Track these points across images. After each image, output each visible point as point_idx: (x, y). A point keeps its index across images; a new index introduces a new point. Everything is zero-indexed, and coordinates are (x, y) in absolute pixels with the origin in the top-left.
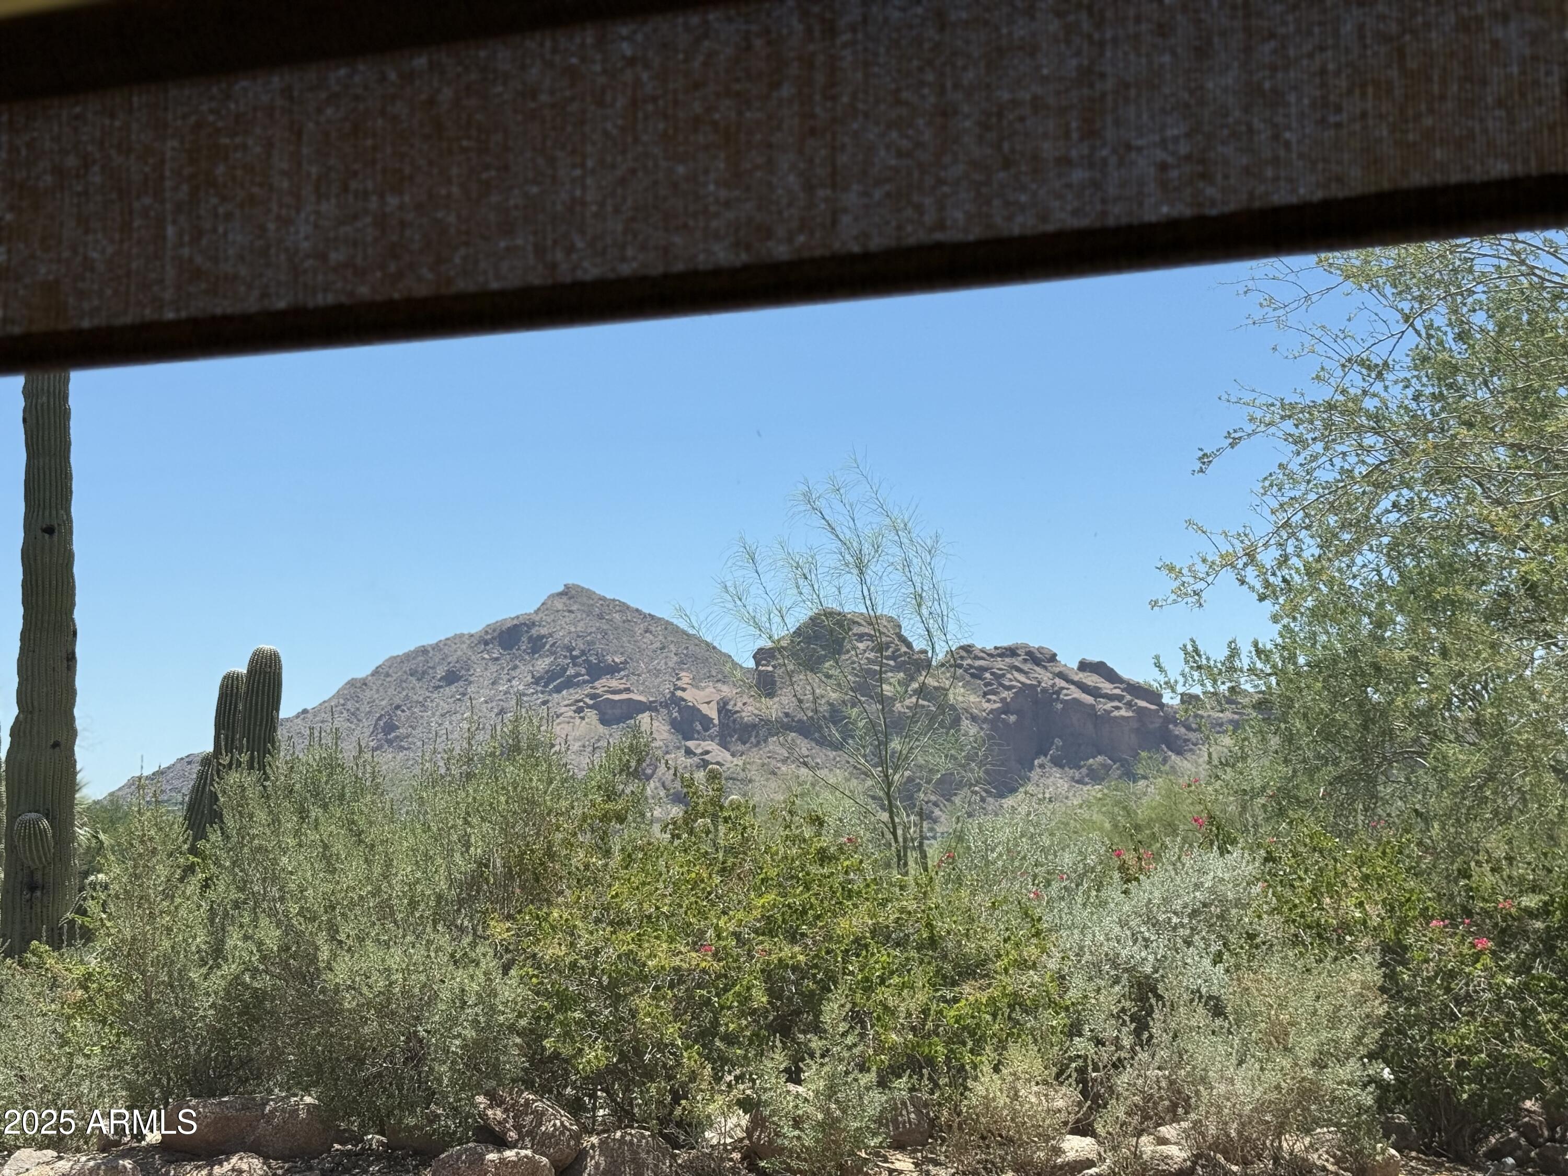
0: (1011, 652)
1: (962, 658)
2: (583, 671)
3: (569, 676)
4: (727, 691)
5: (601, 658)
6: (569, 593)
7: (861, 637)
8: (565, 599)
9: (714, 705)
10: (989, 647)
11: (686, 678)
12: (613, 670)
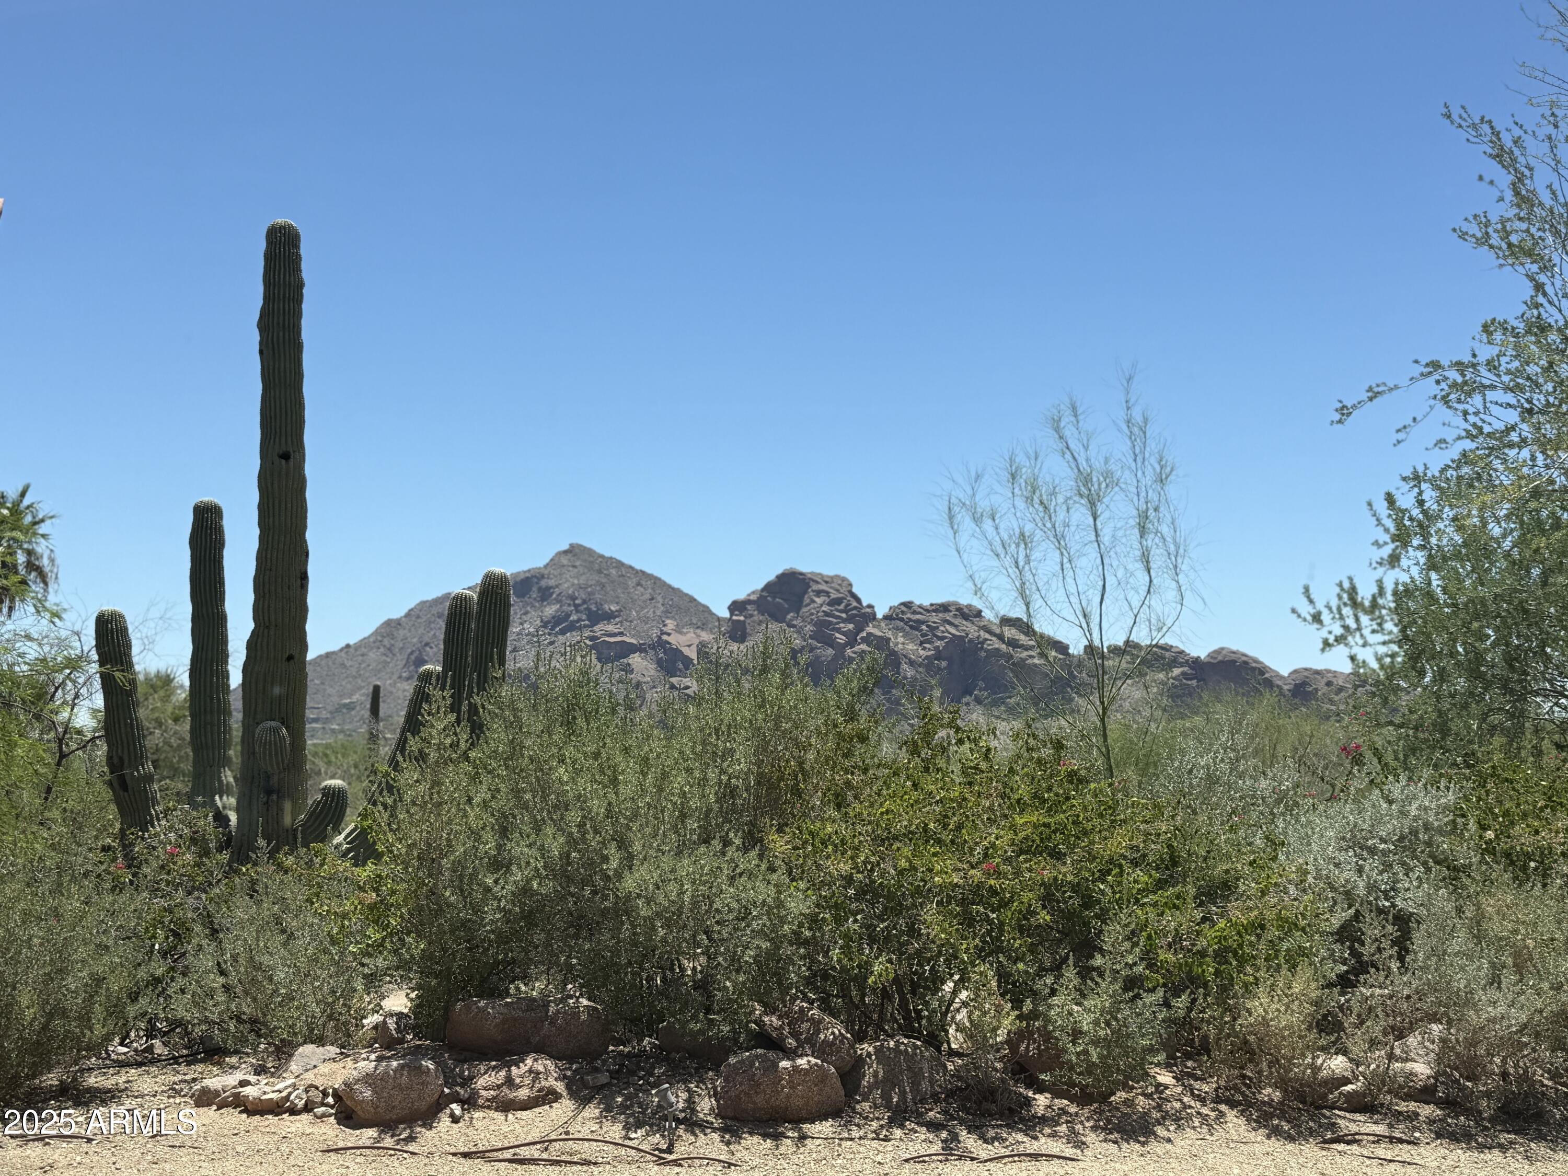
0: (944, 608)
1: (903, 612)
2: (584, 617)
3: (573, 621)
4: (705, 636)
5: (599, 605)
6: (574, 551)
7: (819, 593)
8: (570, 555)
9: (694, 648)
10: (926, 603)
11: (671, 624)
12: (609, 617)
